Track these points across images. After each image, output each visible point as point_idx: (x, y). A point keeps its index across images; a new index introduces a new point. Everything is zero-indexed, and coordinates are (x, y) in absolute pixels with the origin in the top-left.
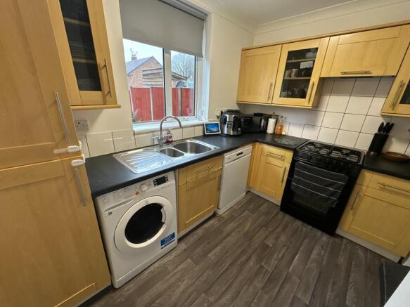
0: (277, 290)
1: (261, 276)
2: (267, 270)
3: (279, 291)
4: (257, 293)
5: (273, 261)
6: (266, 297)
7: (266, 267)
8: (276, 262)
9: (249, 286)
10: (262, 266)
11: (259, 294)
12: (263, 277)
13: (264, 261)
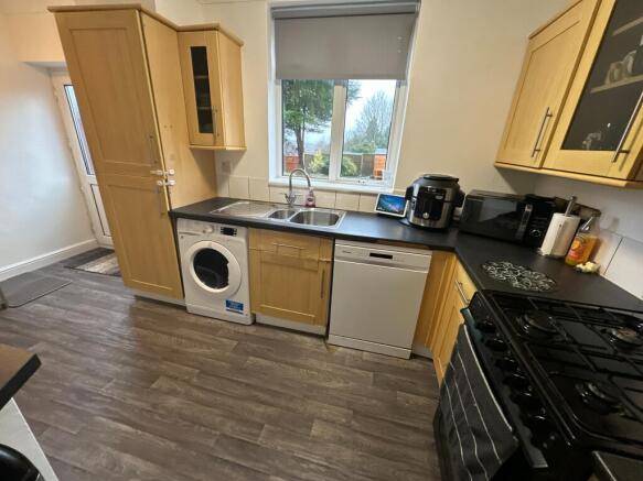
0: (227, 458)
1: (244, 429)
2: (258, 436)
3: (226, 461)
4: (215, 429)
5: (281, 442)
6: (211, 442)
7: (263, 433)
8: (279, 448)
9: (222, 416)
10: (261, 426)
11: (214, 432)
12: (244, 433)
13: (272, 428)
